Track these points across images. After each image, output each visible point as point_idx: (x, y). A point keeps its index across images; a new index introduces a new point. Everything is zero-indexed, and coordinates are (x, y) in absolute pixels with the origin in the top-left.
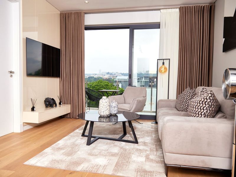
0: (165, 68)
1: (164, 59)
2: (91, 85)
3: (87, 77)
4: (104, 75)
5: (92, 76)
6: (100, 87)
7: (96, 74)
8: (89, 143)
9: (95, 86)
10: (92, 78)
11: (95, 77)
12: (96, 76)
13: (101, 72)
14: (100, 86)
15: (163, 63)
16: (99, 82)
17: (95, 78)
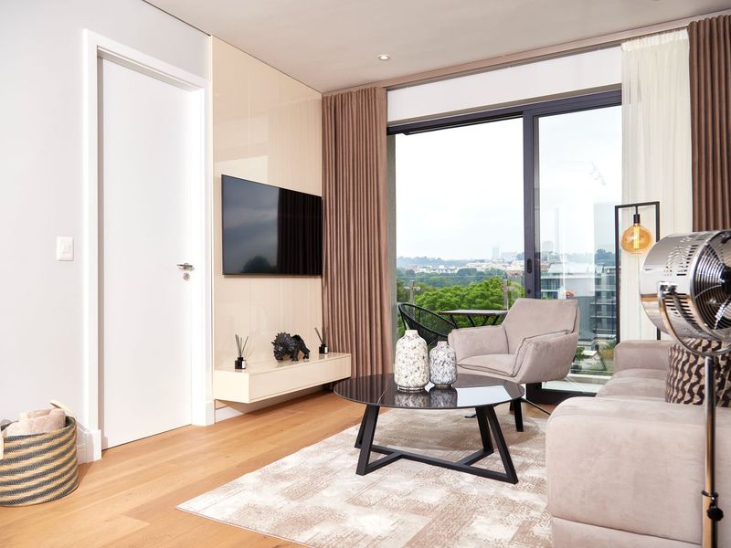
0: (644, 234)
1: (637, 205)
2: (464, 296)
3: (456, 272)
4: (510, 263)
5: (470, 266)
6: (492, 302)
7: (483, 261)
8: (365, 468)
9: (477, 297)
10: (470, 274)
11: (479, 269)
12: (482, 268)
13: (500, 254)
14: (492, 298)
15: (637, 219)
16: (487, 285)
17: (481, 273)
